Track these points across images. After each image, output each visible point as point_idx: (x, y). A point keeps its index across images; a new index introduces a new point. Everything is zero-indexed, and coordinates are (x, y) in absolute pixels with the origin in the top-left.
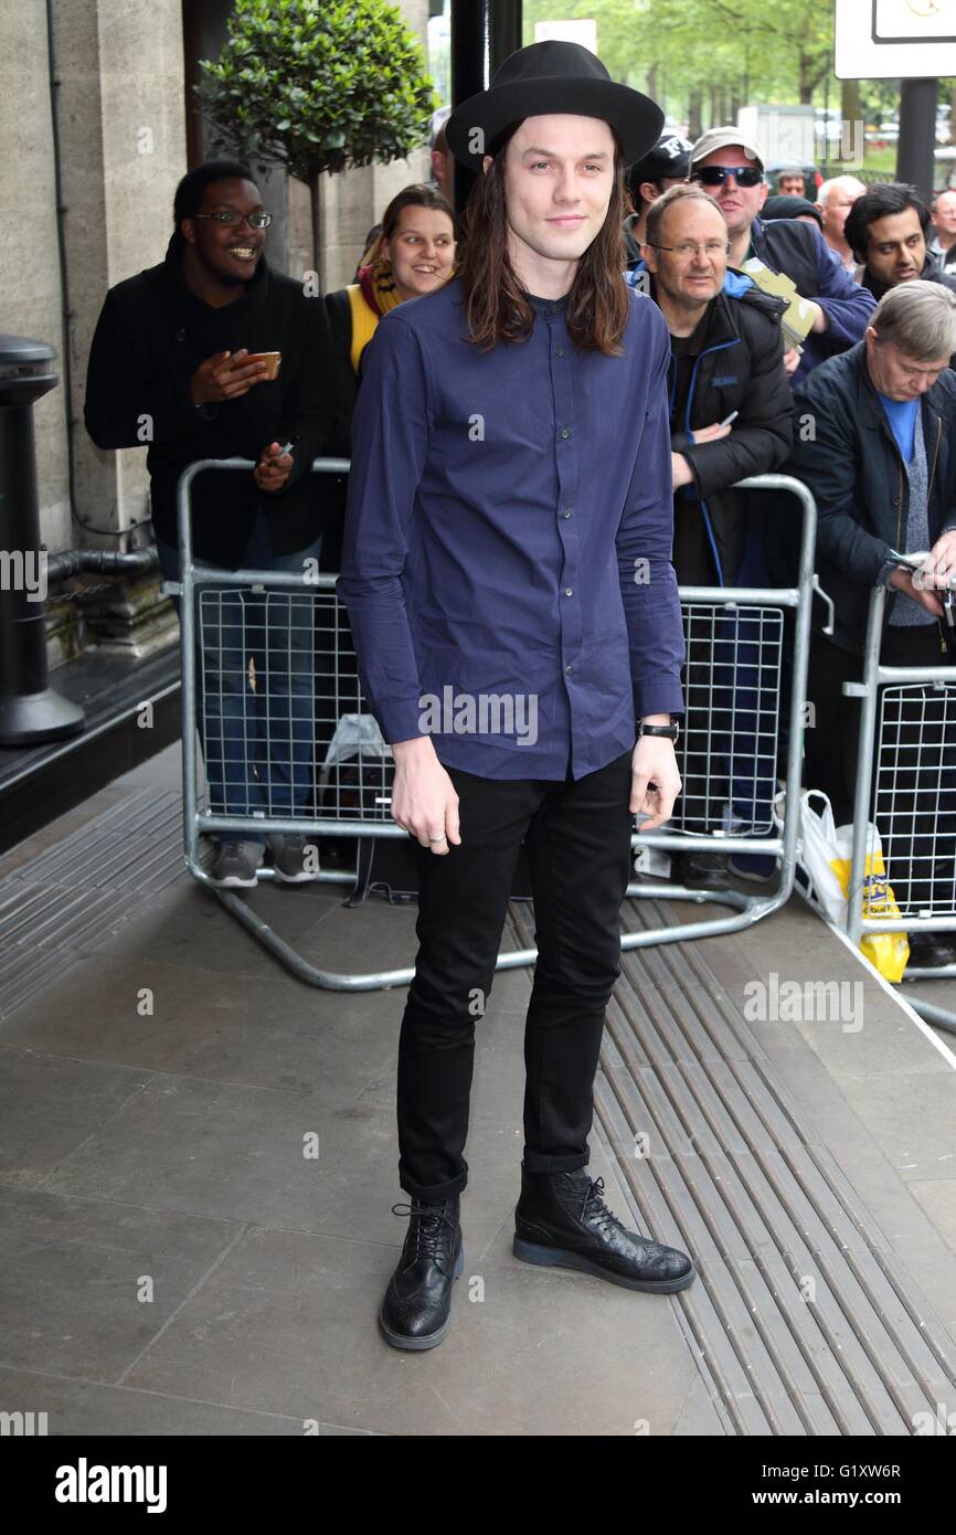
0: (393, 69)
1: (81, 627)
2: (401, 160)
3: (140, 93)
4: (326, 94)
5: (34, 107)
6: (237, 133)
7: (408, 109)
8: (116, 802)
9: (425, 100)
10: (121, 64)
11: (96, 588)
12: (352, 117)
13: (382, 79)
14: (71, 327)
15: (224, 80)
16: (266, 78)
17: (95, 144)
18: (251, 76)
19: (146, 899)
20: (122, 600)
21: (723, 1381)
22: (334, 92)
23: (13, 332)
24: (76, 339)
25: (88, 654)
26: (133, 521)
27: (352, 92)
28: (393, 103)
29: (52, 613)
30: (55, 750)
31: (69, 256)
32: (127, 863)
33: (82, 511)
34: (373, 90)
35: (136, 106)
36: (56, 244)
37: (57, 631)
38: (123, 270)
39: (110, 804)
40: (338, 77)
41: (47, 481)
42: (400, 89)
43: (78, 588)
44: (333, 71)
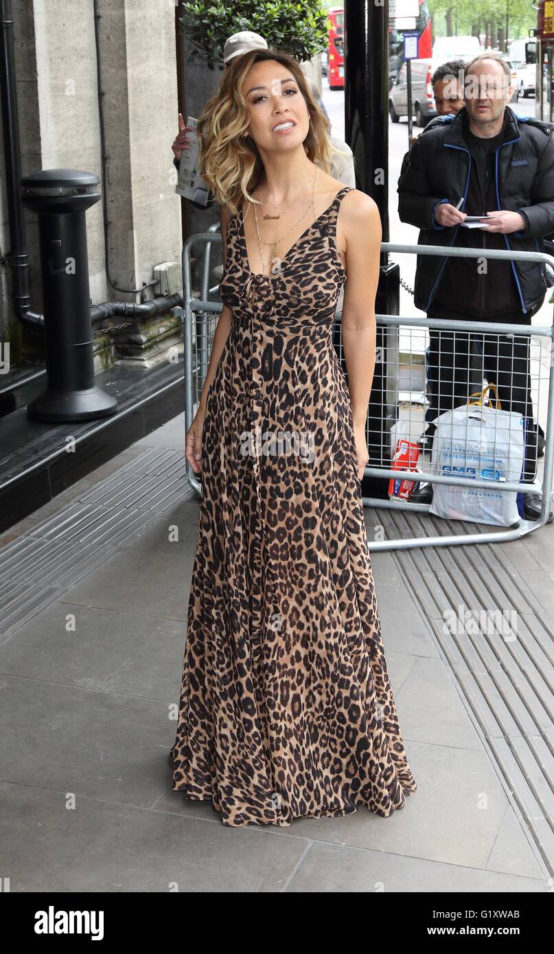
0: (303, 6)
1: (113, 349)
2: (307, 62)
3: (149, 22)
4: (262, 21)
5: (85, 31)
6: (206, 47)
7: (312, 30)
8: (136, 456)
9: (322, 24)
10: (137, 4)
11: (122, 326)
12: (278, 35)
13: (296, 12)
14: (107, 165)
15: (198, 14)
16: (225, 12)
17: (121, 53)
18: (216, 12)
19: (157, 515)
20: (138, 332)
21: (525, 810)
22: (266, 20)
23: (73, 168)
24: (110, 173)
25: (117, 365)
26: (144, 284)
27: (277, 20)
28: (303, 27)
29: (95, 341)
30: (99, 424)
31: (106, 122)
32: (145, 493)
33: (113, 278)
34: (290, 19)
35: (146, 30)
36: (98, 114)
37: (98, 352)
38: (138, 130)
39: (133, 457)
40: (268, 11)
41: (92, 260)
42: (307, 18)
43: (111, 326)
44: (265, 7)
